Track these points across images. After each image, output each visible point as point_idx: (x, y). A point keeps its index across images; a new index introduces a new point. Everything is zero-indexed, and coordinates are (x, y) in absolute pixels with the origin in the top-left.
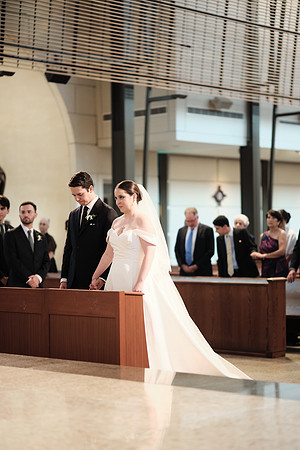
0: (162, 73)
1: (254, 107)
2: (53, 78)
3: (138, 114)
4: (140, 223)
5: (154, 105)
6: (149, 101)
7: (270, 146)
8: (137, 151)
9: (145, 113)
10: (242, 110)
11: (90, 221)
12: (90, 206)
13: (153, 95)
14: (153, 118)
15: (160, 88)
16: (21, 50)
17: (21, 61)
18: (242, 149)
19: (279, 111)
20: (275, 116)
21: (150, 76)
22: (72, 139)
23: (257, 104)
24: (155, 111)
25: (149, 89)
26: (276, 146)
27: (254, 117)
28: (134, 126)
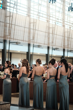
1: (5, 41)
7: (8, 49)
10: (2, 41)
18: (2, 50)
19: (10, 42)
20: (10, 43)
23: (6, 40)
26: (10, 49)
27: (5, 43)
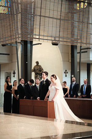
0: (85, 42)
2: (54, 44)
3: (78, 53)
4: (55, 84)
5: (82, 51)
6: (81, 50)
8: (78, 63)
9: (80, 53)
11: (45, 84)
12: (45, 80)
13: (82, 48)
14: (82, 54)
15: (84, 46)
16: (45, 37)
17: (44, 40)
21: (81, 43)
22: (62, 60)
24: (82, 52)
25: (81, 46)
28: (77, 57)
